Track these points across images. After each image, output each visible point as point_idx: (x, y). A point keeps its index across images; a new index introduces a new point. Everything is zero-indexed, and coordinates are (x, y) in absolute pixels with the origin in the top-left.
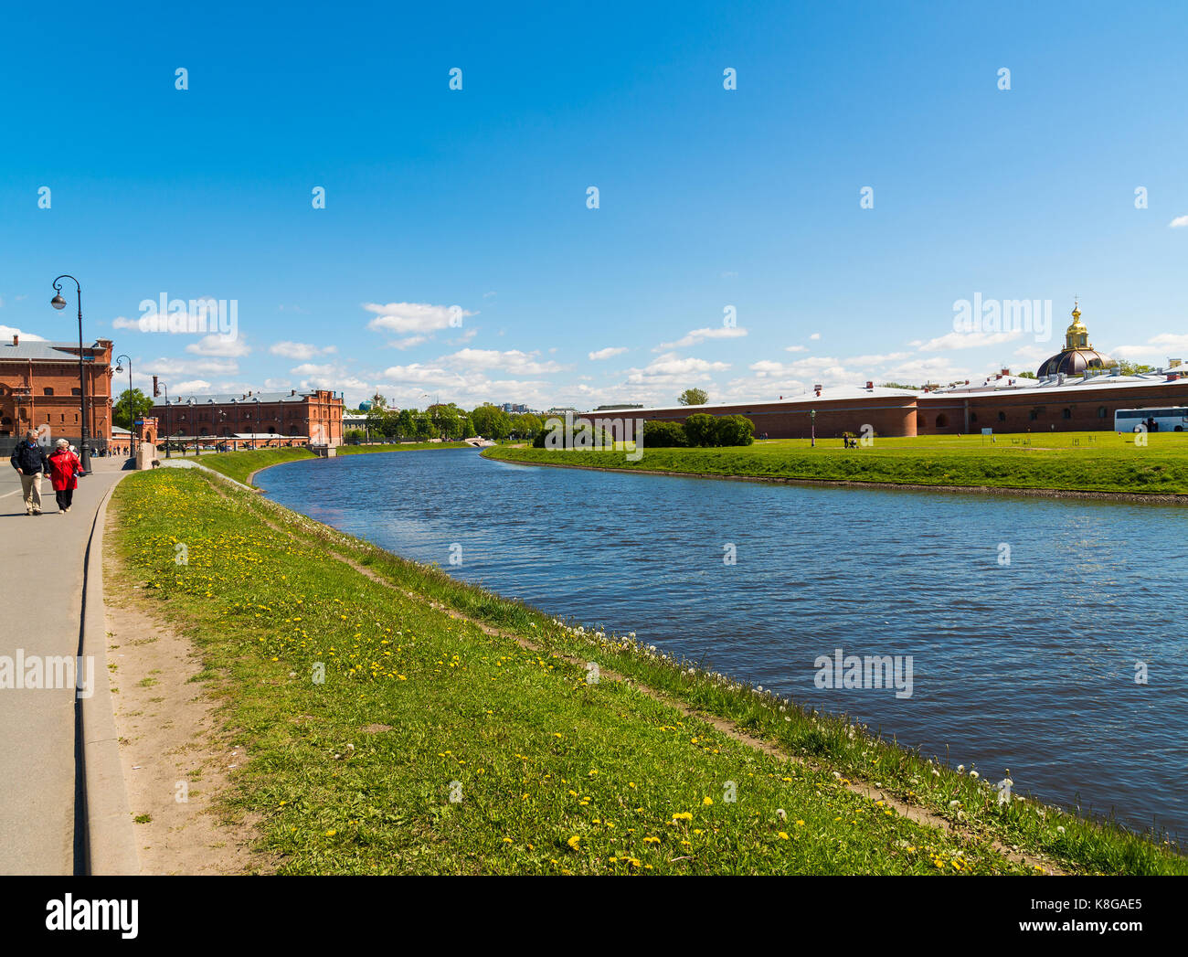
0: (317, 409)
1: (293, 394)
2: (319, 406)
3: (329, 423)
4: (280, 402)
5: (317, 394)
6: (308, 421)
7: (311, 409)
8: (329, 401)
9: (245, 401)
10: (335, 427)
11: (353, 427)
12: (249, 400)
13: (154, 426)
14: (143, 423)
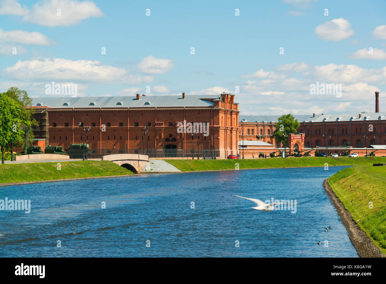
13: (302, 138)
14: (291, 137)
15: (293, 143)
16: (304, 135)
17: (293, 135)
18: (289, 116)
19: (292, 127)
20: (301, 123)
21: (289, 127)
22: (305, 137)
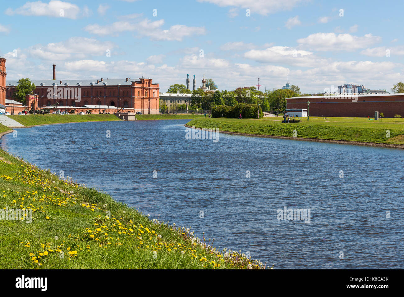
0: (140, 90)
1: (127, 81)
2: (142, 88)
3: (149, 99)
4: (118, 86)
5: (141, 81)
6: (134, 98)
7: (136, 91)
8: (149, 86)
9: (99, 84)
10: (153, 102)
11: (183, 102)
12: (100, 84)
13: (36, 99)
14: (29, 98)
15: (30, 102)
16: (38, 96)
17: (30, 96)
18: (27, 80)
19: (30, 89)
20: (37, 87)
21: (28, 89)
22: (38, 98)
